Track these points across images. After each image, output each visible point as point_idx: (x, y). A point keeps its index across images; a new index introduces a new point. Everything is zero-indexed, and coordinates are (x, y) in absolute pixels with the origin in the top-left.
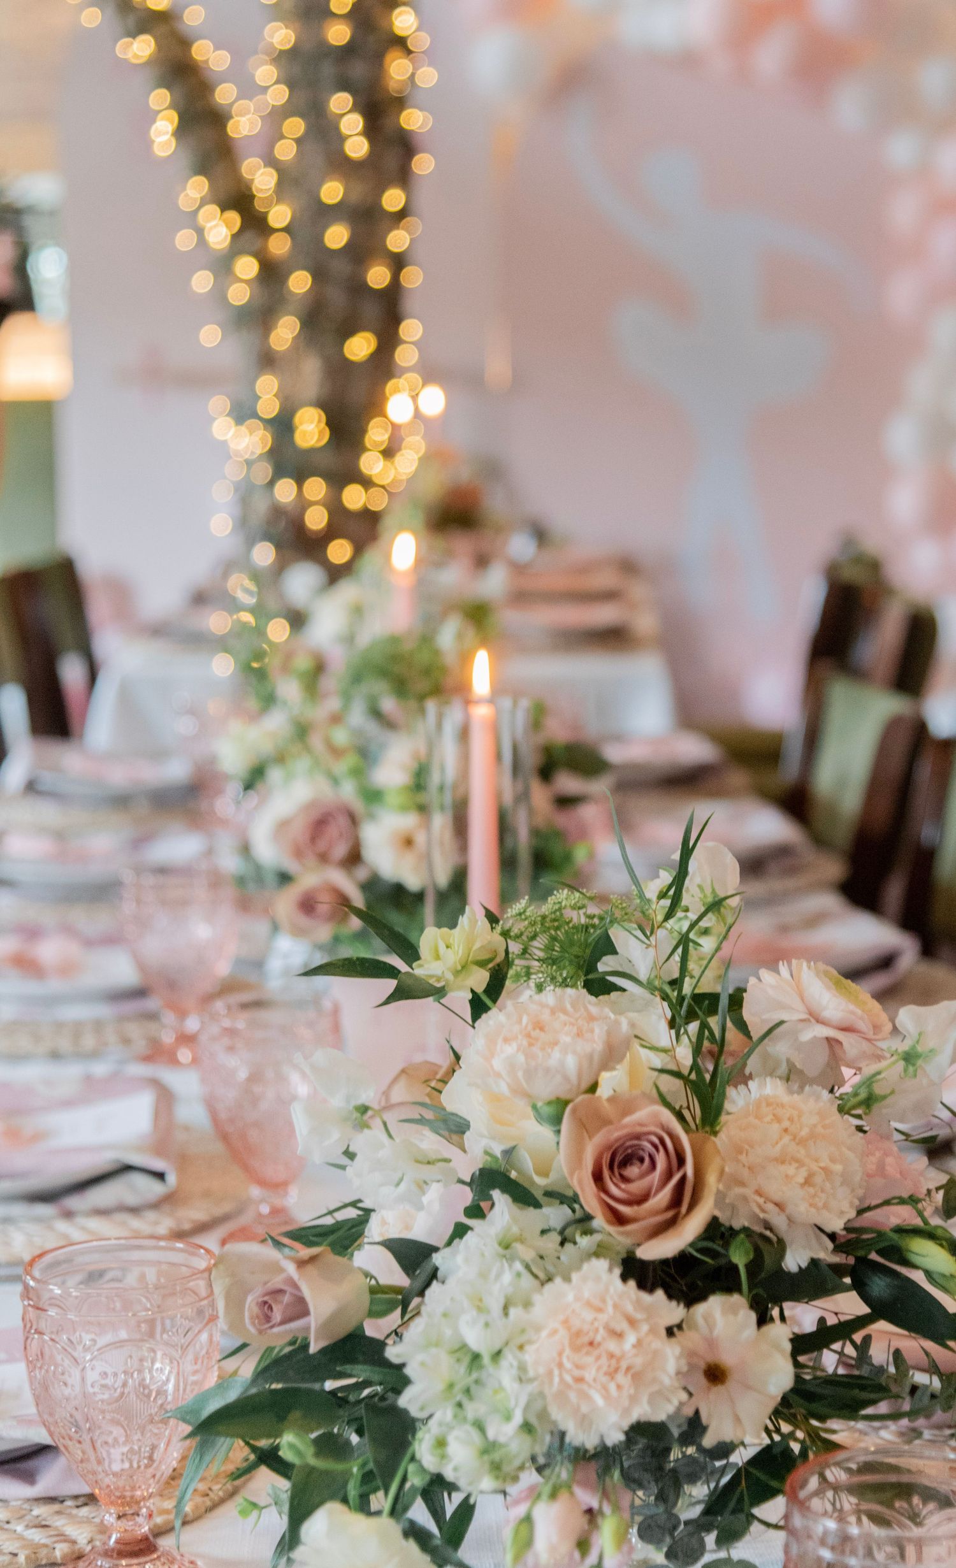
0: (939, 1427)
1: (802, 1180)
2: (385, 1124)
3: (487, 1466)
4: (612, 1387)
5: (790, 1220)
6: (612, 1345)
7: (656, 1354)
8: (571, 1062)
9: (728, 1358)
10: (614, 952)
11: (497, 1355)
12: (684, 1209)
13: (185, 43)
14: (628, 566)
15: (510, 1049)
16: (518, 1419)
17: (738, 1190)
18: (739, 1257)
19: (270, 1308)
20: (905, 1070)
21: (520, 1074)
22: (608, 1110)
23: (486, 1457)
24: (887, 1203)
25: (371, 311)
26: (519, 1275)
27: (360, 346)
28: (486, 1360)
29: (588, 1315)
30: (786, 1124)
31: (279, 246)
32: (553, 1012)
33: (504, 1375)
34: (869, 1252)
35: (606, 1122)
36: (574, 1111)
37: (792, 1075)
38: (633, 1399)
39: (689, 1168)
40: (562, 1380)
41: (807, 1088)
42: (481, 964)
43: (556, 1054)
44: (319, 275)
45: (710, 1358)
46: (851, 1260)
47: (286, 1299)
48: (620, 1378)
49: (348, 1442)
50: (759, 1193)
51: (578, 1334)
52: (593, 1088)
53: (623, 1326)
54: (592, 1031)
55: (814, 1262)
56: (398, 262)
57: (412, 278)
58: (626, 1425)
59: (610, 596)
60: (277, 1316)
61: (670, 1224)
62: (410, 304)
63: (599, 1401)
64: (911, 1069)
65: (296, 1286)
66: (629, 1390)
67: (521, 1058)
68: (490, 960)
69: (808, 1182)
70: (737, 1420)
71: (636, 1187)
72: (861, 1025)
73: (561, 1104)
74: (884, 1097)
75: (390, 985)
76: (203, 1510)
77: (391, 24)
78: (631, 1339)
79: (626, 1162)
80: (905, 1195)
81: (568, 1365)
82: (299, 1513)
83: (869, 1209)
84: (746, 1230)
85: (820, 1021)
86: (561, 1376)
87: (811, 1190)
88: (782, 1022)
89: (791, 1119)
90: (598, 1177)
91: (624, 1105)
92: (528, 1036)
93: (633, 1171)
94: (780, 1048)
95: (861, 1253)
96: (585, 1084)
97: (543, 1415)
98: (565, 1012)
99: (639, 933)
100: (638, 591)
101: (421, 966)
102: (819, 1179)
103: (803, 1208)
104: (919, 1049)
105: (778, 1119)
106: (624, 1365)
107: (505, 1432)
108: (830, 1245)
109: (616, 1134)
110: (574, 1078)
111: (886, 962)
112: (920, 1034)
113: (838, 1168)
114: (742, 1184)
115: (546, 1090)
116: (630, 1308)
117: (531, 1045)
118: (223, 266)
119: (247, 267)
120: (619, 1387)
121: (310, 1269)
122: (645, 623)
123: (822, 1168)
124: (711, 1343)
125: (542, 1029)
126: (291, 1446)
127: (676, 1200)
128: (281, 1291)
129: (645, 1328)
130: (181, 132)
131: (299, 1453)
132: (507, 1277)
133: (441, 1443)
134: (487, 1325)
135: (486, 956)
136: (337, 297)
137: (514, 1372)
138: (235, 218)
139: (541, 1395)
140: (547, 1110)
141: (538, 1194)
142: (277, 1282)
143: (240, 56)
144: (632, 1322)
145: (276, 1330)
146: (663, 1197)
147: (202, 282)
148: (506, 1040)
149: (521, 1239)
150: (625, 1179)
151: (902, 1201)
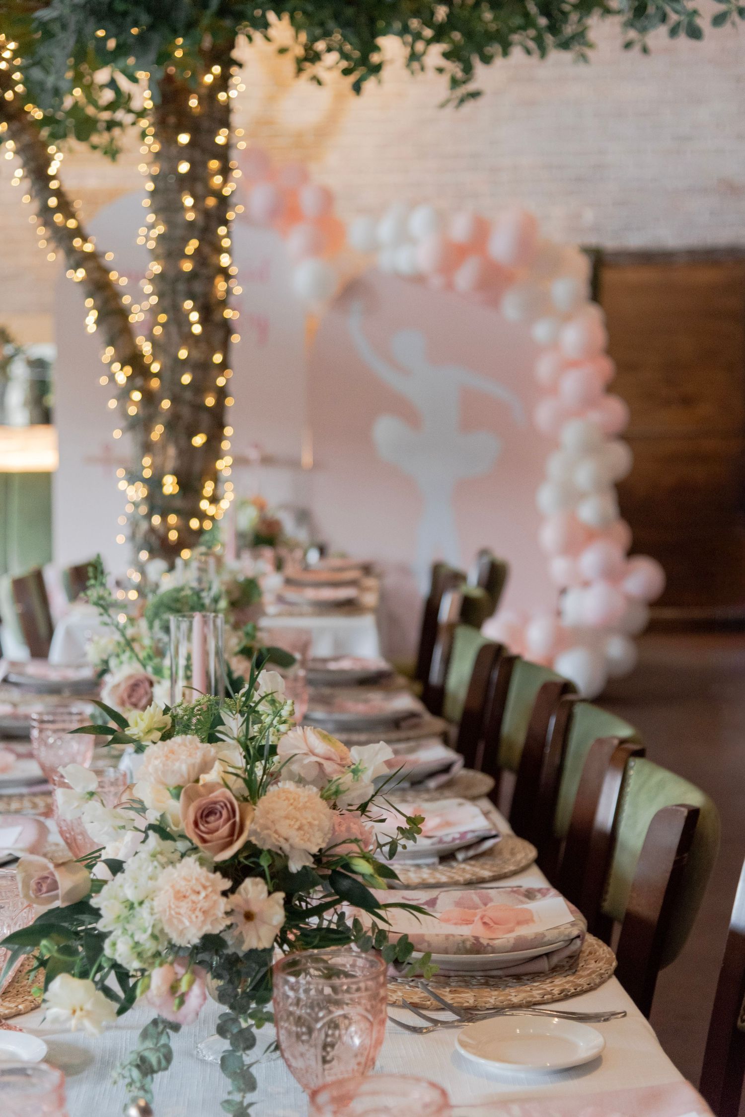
0: (405, 977)
1: (296, 827)
2: (102, 801)
3: (135, 955)
4: (193, 916)
5: (292, 846)
6: (194, 897)
7: (215, 902)
8: (184, 768)
9: (255, 908)
10: (223, 724)
11: (141, 903)
12: (235, 837)
13: (106, 271)
14: (367, 569)
15: (157, 762)
16: (149, 931)
17: (266, 832)
18: (264, 862)
19: (41, 886)
20: (354, 778)
21: (160, 773)
22: (202, 790)
23: (134, 950)
24: (344, 842)
25: (205, 419)
26: (156, 867)
27: (199, 440)
28: (136, 905)
29: (183, 883)
30: (292, 801)
31: (155, 383)
32: (179, 745)
33: (144, 913)
34: (337, 867)
35: (198, 795)
36: (186, 792)
37: (301, 781)
38: (204, 922)
39: (238, 818)
40: (170, 914)
41: (307, 787)
42: (159, 729)
43: (177, 764)
44: (174, 400)
45: (246, 909)
46: (330, 872)
47: (49, 881)
48: (198, 913)
49: (77, 950)
50: (276, 832)
51: (178, 892)
52: (197, 781)
53: (199, 888)
54: (196, 754)
55: (304, 867)
56: (222, 393)
57: (229, 402)
58: (201, 934)
59: (353, 583)
60: (44, 889)
61: (230, 844)
62: (229, 417)
63: (187, 923)
64: (356, 777)
65: (53, 875)
66: (201, 917)
67: (161, 765)
68: (164, 728)
69: (300, 828)
70: (259, 938)
71: (211, 826)
72: (334, 757)
73: (179, 788)
74: (344, 792)
75: (110, 737)
76: (30, 1008)
77: (219, 261)
78: (203, 894)
79: (208, 815)
80: (353, 838)
81: (173, 906)
82: (49, 979)
83: (336, 845)
84: (269, 851)
85: (314, 754)
86: (170, 910)
87: (302, 832)
88: (296, 755)
89: (294, 799)
90: (196, 824)
91: (210, 788)
92: (167, 756)
93: (211, 818)
94: (295, 767)
95: (333, 867)
96: (192, 779)
97: (162, 931)
98: (186, 746)
99: (230, 713)
100: (370, 582)
101: (129, 730)
102: (306, 828)
103: (296, 839)
104: (360, 767)
105: (287, 799)
106: (199, 906)
107: (143, 937)
108: (312, 859)
109: (204, 802)
110: (186, 776)
111: (447, 768)
112: (361, 760)
113: (316, 822)
114: (268, 828)
115: (173, 781)
116: (203, 881)
117: (167, 760)
118: (124, 395)
119: (137, 396)
120: (197, 917)
121: (63, 869)
122: (370, 599)
123: (308, 823)
124: (247, 901)
125: (173, 753)
126: (45, 946)
127: (231, 834)
128: (47, 878)
129: (210, 889)
130: (98, 322)
131: (49, 950)
132: (150, 869)
133: (114, 944)
134: (136, 887)
135: (162, 726)
136: (186, 412)
137: (148, 910)
138: (129, 370)
139: (160, 921)
140: (174, 791)
141: (175, 836)
142: (45, 874)
143: (135, 277)
144: (205, 887)
145: (44, 895)
146: (225, 830)
147: (113, 404)
148: (156, 758)
149: (161, 853)
150: (207, 822)
151: (352, 841)
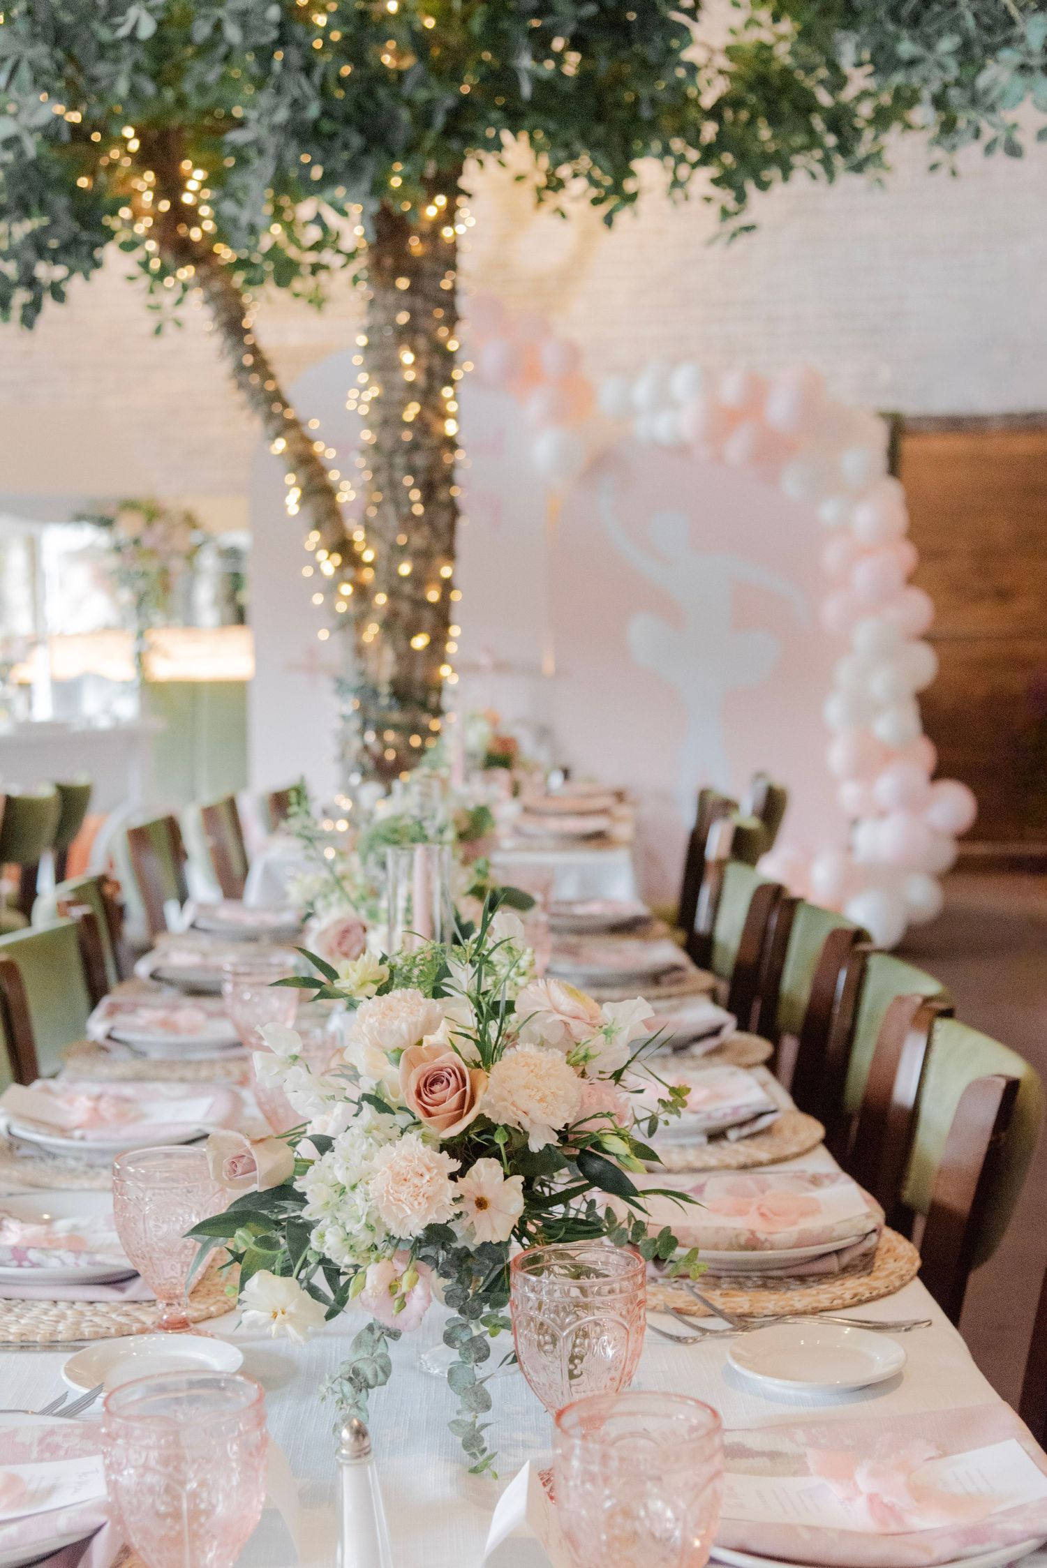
0: (668, 1277)
1: (538, 1098)
2: (307, 1066)
3: (347, 1248)
4: (416, 1203)
5: (532, 1122)
6: (416, 1181)
7: (442, 1186)
8: (404, 1026)
9: (488, 1195)
10: (451, 976)
11: (354, 1187)
12: (465, 1111)
13: (308, 441)
14: (620, 796)
15: (372, 1021)
16: (363, 1221)
17: (502, 1104)
18: (500, 1139)
19: (236, 1166)
20: (606, 1040)
21: (375, 1033)
22: (426, 1054)
23: (345, 1242)
24: (595, 1116)
25: (428, 617)
26: (371, 1145)
27: (420, 642)
28: (348, 1189)
29: (403, 1164)
30: (532, 1068)
31: (368, 575)
32: (399, 1001)
33: (357, 1198)
34: (586, 1145)
35: (423, 1060)
36: (406, 1055)
37: (543, 1043)
38: (428, 1210)
39: (468, 1088)
40: (388, 1200)
41: (550, 1050)
42: (375, 982)
43: (396, 1023)
44: (393, 594)
45: (479, 1196)
46: (577, 1152)
47: (245, 1160)
48: (420, 1199)
49: (278, 1242)
50: (513, 1104)
51: (398, 1174)
52: (420, 1043)
53: (423, 1170)
54: (419, 1011)
55: (547, 1146)
56: (447, 586)
57: (456, 596)
58: (425, 1224)
59: (604, 812)
60: (239, 1170)
61: (459, 1117)
62: (455, 615)
63: (409, 1212)
64: (609, 1039)
65: (251, 1154)
66: (425, 1205)
67: (377, 1024)
68: (381, 980)
69: (542, 1100)
70: (494, 1230)
71: (437, 1096)
72: (582, 1016)
73: (400, 1051)
74: (595, 1056)
75: (316, 991)
76: (223, 1311)
77: (444, 428)
78: (427, 1177)
79: (432, 1084)
80: (605, 1112)
81: (392, 1191)
82: (245, 1277)
83: (585, 1120)
84: (506, 1126)
85: (559, 1012)
86: (387, 1197)
87: (545, 1104)
88: (537, 1012)
89: (536, 1066)
90: (419, 1095)
91: (436, 1051)
92: (384, 1013)
93: (436, 1088)
94: (536, 1027)
95: (582, 1147)
96: (415, 1040)
97: (378, 1219)
98: (406, 1001)
99: (458, 963)
100: (623, 811)
101: (339, 982)
102: (549, 1099)
103: (537, 1112)
104: (613, 1028)
105: (527, 1064)
106: (422, 1190)
107: (355, 1228)
108: (557, 1137)
109: (428, 1068)
110: (407, 1037)
111: (716, 1032)
112: (614, 1019)
113: (561, 1093)
114: (504, 1100)
115: (391, 1043)
116: (427, 1160)
117: (384, 1018)
118: (331, 589)
119: (347, 589)
120: (420, 1204)
121: (260, 1145)
122: (623, 831)
123: (552, 1093)
124: (479, 1186)
125: (391, 1010)
126: (240, 1237)
127: (461, 1106)
128: (243, 1156)
129: (435, 1171)
130: (302, 501)
131: (245, 1242)
132: (364, 1147)
133: (322, 1236)
134: (347, 1168)
135: (378, 978)
136: (405, 608)
137: (362, 1195)
138: (337, 559)
139: (377, 1208)
140: (393, 1055)
141: (394, 1108)
142: (241, 1152)
143: (343, 450)
144: (429, 1169)
145: (238, 1177)
146: (453, 1101)
147: (318, 599)
148: (371, 1016)
149: (377, 1128)
150: (432, 1092)
151: (604, 1116)
